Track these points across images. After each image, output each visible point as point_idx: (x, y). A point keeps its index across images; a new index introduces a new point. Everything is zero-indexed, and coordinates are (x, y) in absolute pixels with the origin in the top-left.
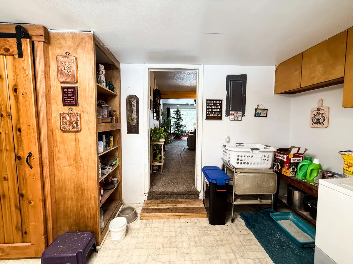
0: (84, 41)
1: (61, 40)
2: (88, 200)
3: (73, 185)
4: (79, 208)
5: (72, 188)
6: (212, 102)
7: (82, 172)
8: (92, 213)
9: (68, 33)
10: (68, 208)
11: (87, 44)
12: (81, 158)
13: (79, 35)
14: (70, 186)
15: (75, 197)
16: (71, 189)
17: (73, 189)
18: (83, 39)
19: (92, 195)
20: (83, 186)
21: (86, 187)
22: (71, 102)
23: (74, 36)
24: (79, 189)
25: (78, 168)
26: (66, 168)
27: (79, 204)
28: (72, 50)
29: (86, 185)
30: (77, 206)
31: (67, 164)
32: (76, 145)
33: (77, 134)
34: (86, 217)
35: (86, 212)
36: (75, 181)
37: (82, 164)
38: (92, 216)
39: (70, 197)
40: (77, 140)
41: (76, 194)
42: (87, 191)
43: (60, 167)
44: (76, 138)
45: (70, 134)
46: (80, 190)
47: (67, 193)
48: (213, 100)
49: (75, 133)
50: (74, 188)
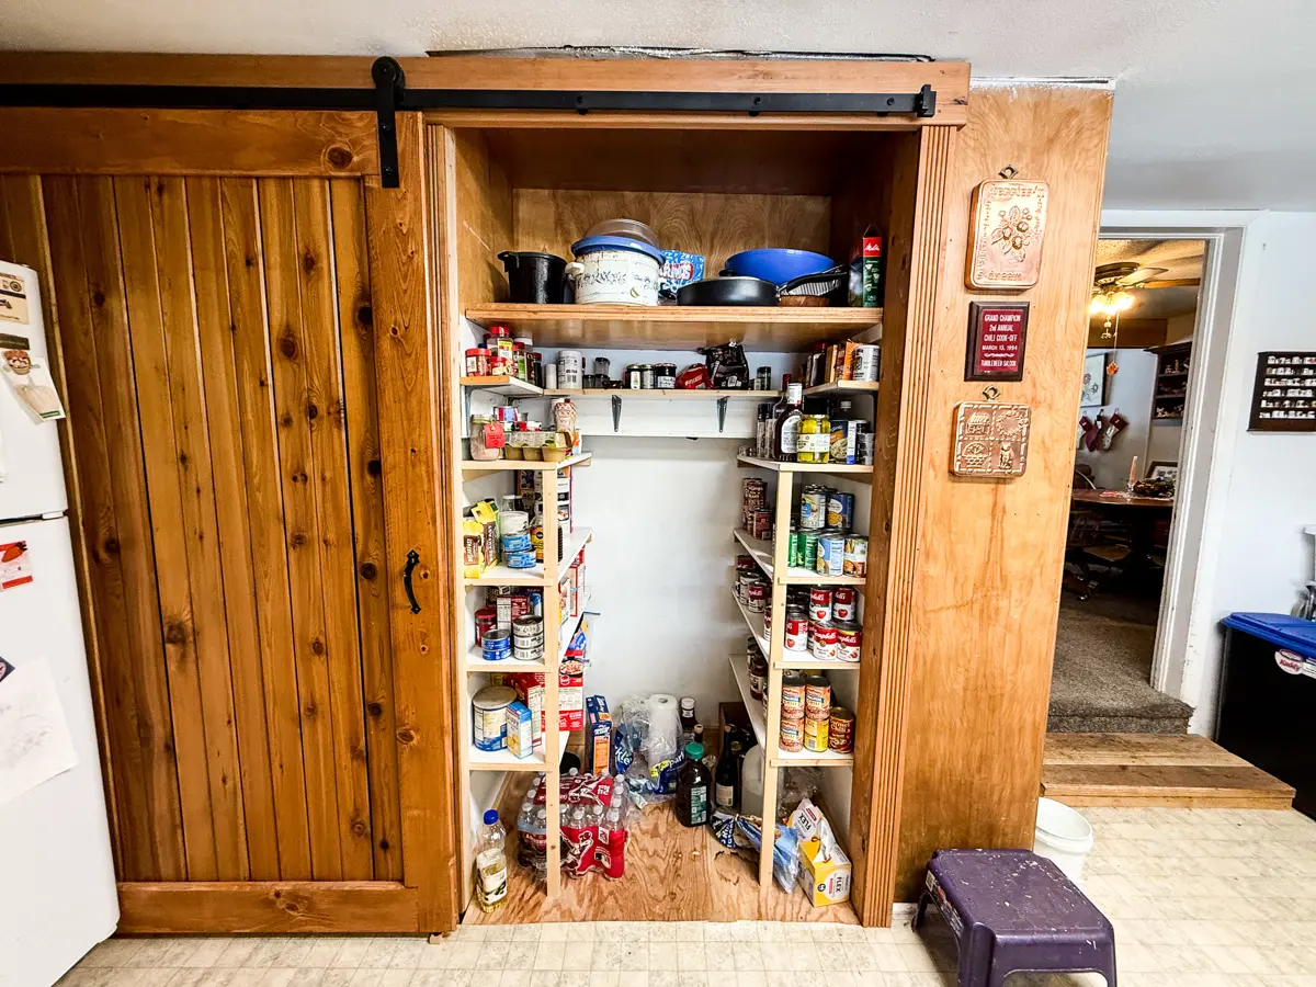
0: (1074, 122)
1: (992, 118)
2: (1009, 736)
3: (961, 679)
4: (975, 765)
5: (959, 687)
6: (1288, 362)
7: (1000, 629)
8: (1018, 782)
9: (1021, 90)
10: (932, 763)
11: (1087, 134)
12: (1004, 579)
13: (1062, 96)
14: (953, 681)
15: (965, 724)
16: (953, 690)
17: (961, 693)
18: (1073, 113)
19: (1029, 718)
20: (999, 683)
21: (1008, 687)
22: (1006, 364)
23: (1041, 101)
24: (983, 694)
25: (989, 617)
26: (943, 614)
27: (977, 750)
28: (1027, 157)
29: (1009, 678)
30: (967, 756)
31: (950, 601)
32: (992, 528)
33: (1001, 487)
34: (995, 798)
35: (996, 779)
36: (973, 665)
37: (1004, 603)
38: (1018, 792)
39: (946, 724)
40: (997, 512)
41: (970, 712)
42: (1012, 700)
43: (925, 612)
44: (995, 505)
45: (976, 486)
46: (985, 696)
47: (936, 705)
48: (1290, 355)
49: (993, 486)
50: (965, 689)
